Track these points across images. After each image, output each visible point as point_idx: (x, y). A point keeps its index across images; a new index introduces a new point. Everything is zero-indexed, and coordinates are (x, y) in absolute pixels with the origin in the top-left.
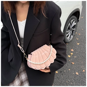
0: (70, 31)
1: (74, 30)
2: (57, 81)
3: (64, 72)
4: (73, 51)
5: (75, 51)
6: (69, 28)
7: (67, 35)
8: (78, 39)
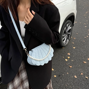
0: (66, 35)
1: (69, 34)
2: (56, 85)
3: (62, 76)
4: (70, 54)
5: (72, 54)
6: (65, 32)
7: (63, 39)
8: (73, 43)
